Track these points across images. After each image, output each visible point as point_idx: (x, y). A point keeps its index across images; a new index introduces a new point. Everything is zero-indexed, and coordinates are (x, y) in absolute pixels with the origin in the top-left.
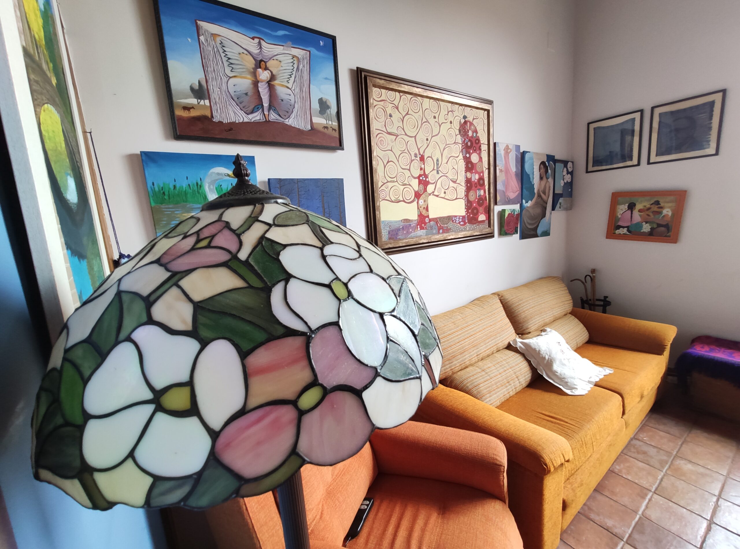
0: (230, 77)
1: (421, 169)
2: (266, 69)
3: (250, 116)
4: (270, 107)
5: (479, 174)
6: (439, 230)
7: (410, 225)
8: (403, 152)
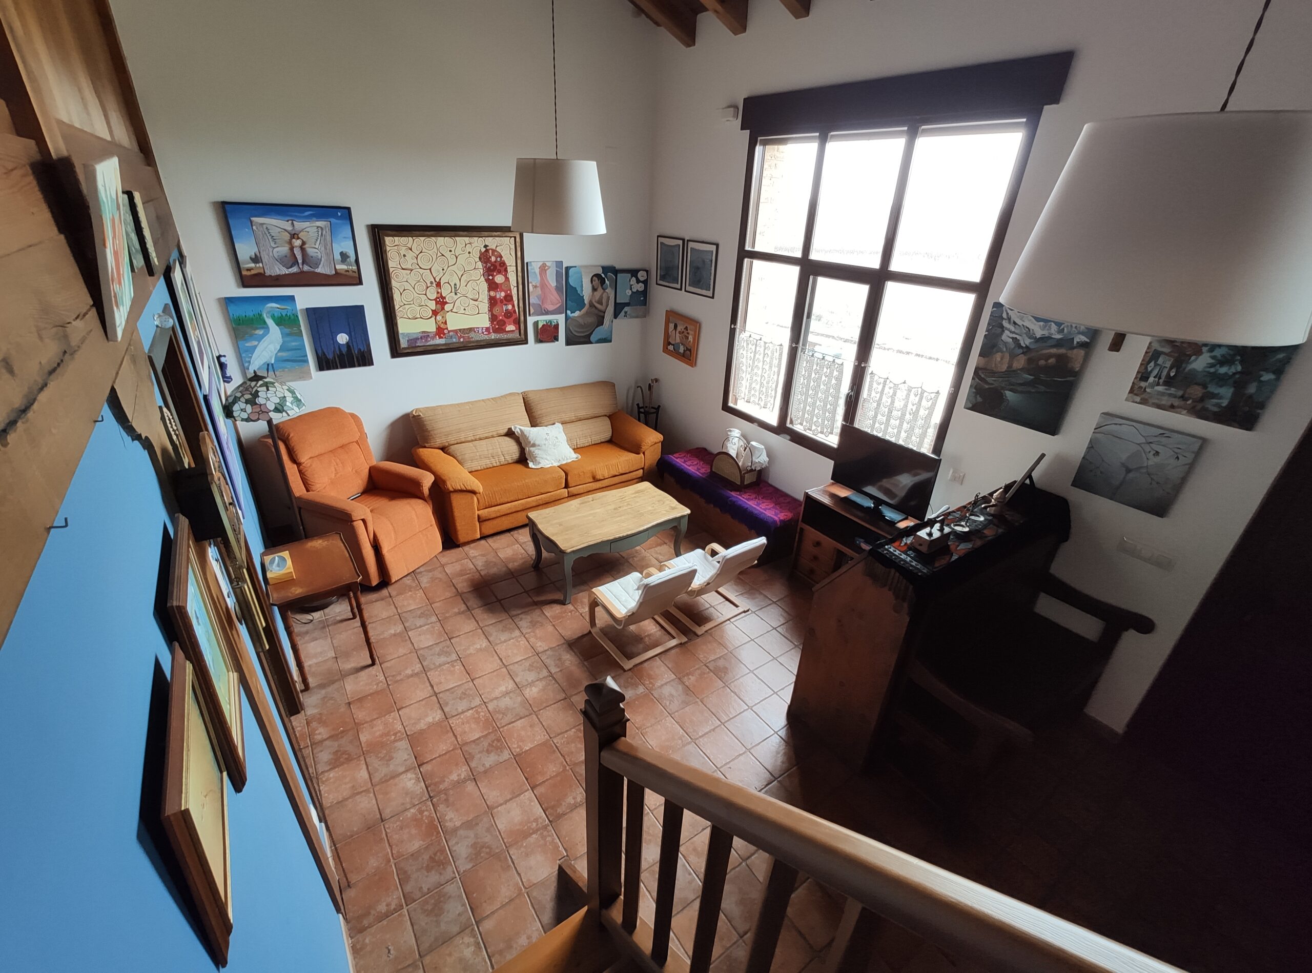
0: (274, 248)
1: (438, 293)
2: (298, 238)
3: (290, 270)
4: (303, 263)
5: (506, 292)
6: (459, 339)
7: (428, 335)
8: (419, 281)
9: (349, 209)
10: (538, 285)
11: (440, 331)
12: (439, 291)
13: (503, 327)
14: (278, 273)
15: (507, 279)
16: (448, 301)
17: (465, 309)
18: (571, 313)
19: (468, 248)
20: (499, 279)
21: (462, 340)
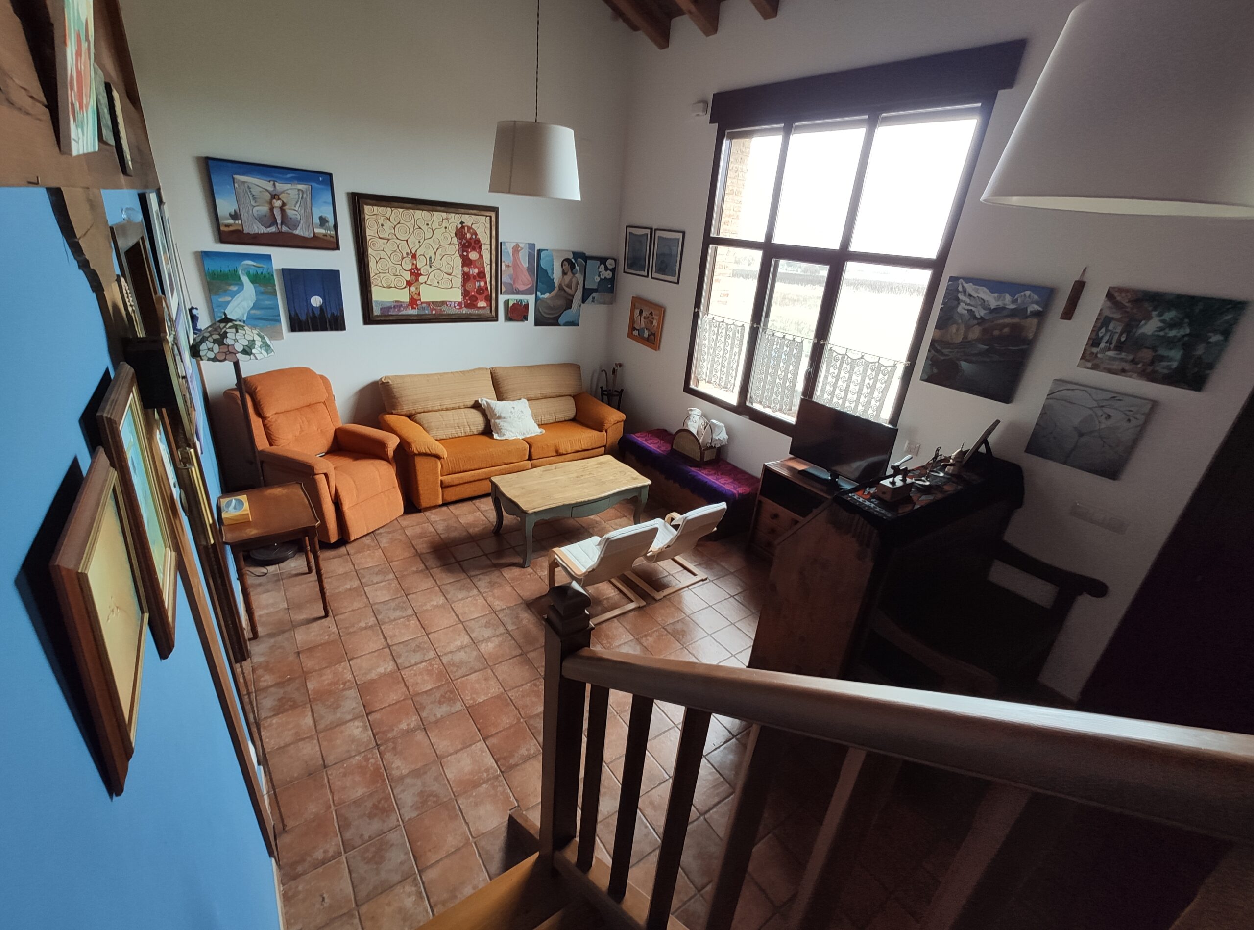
0: (254, 207)
1: (413, 264)
2: (279, 199)
3: (268, 229)
4: (282, 223)
5: (479, 269)
6: (432, 311)
7: (402, 305)
8: (395, 251)
9: (330, 175)
10: (511, 264)
11: (413, 302)
12: (415, 262)
13: (475, 303)
14: (257, 232)
15: (481, 256)
16: (422, 273)
17: (438, 283)
18: (541, 295)
19: (445, 224)
20: (473, 256)
21: (434, 312)
